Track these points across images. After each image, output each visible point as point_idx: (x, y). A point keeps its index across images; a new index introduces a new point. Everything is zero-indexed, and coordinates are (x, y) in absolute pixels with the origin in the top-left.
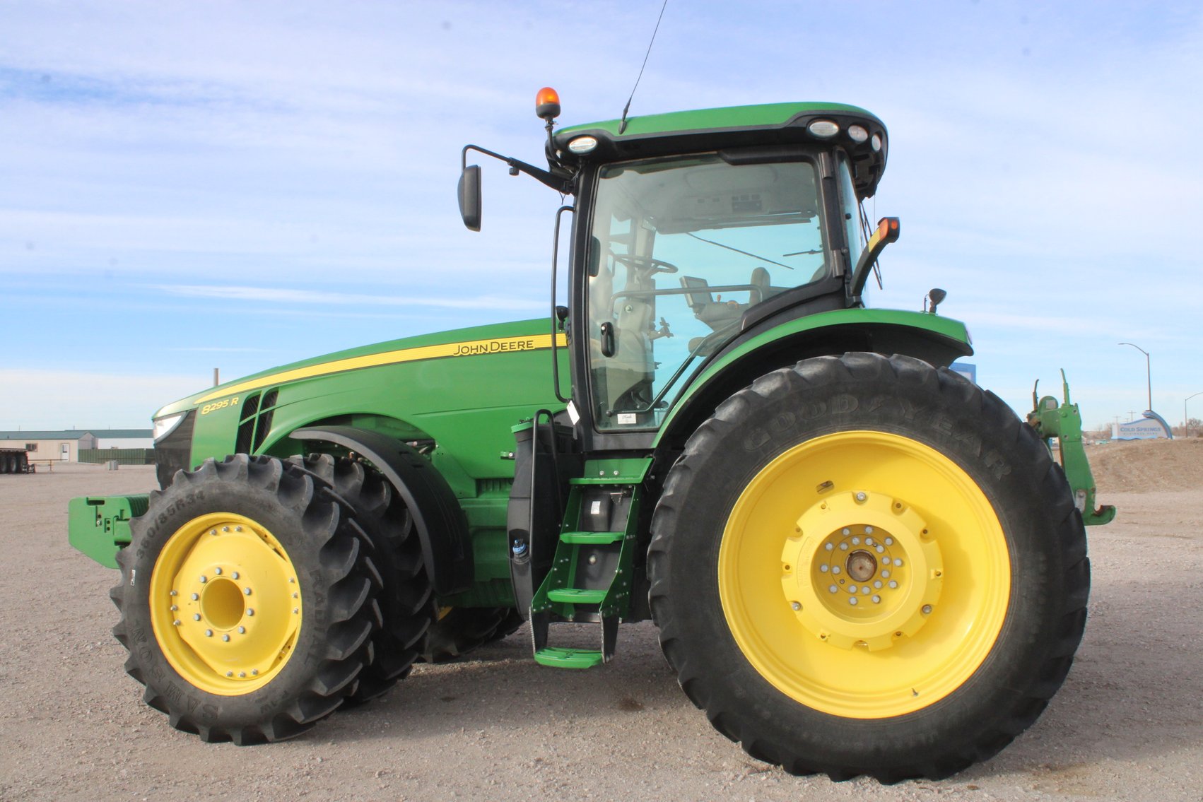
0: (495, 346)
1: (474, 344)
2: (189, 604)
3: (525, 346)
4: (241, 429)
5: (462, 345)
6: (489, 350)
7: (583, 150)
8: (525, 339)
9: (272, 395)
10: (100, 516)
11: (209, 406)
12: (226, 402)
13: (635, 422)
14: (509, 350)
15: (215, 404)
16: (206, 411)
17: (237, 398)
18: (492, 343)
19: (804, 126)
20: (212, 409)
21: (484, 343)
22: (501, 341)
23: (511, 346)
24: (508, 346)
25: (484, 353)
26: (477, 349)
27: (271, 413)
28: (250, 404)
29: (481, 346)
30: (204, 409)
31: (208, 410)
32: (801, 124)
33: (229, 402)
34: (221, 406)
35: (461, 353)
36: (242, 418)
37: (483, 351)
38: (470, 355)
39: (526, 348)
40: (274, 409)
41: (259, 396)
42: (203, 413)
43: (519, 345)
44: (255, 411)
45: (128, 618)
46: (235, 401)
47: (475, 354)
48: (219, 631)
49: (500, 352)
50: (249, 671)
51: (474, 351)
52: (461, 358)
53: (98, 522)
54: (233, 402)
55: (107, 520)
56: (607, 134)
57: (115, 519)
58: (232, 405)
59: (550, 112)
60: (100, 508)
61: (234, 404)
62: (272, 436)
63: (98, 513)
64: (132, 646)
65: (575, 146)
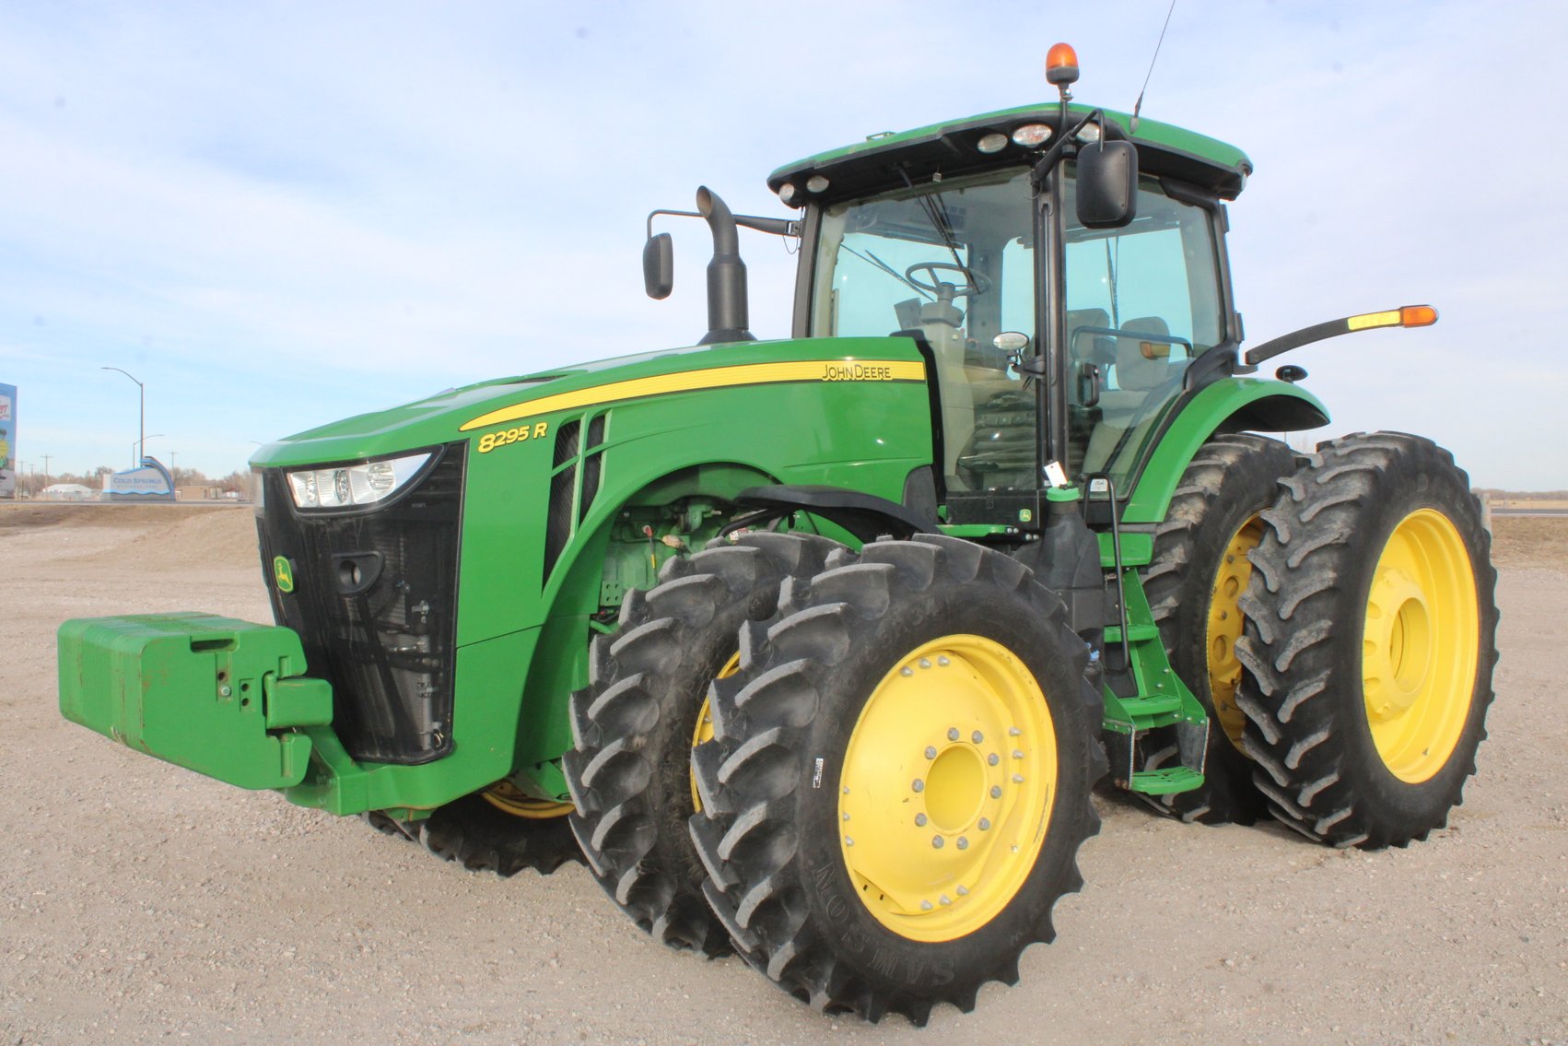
0: (860, 371)
2: (906, 800)
3: (884, 374)
4: (554, 482)
5: (831, 365)
6: (856, 376)
8: (883, 364)
9: (599, 422)
10: (223, 676)
11: (493, 437)
12: (524, 430)
13: (1106, 490)
14: (871, 378)
15: (503, 433)
16: (486, 447)
17: (545, 425)
18: (857, 366)
20: (497, 444)
21: (849, 365)
23: (872, 373)
24: (870, 372)
25: (850, 380)
26: (845, 373)
27: (599, 457)
28: (566, 437)
29: (847, 370)
30: (483, 443)
31: (492, 445)
33: (531, 430)
34: (515, 436)
35: (829, 377)
36: (556, 464)
37: (849, 377)
38: (837, 381)
39: (885, 379)
40: (603, 450)
41: (578, 423)
42: (481, 449)
43: (879, 373)
44: (574, 452)
45: (806, 851)
46: (541, 428)
47: (844, 380)
49: (864, 380)
51: (843, 376)
52: (830, 384)
53: (224, 689)
54: (537, 431)
55: (243, 683)
56: (1118, 127)
57: (270, 678)
58: (535, 436)
59: (1062, 77)
60: (226, 658)
61: (539, 433)
62: (608, 498)
63: (221, 669)
64: (810, 901)
65: (1082, 131)
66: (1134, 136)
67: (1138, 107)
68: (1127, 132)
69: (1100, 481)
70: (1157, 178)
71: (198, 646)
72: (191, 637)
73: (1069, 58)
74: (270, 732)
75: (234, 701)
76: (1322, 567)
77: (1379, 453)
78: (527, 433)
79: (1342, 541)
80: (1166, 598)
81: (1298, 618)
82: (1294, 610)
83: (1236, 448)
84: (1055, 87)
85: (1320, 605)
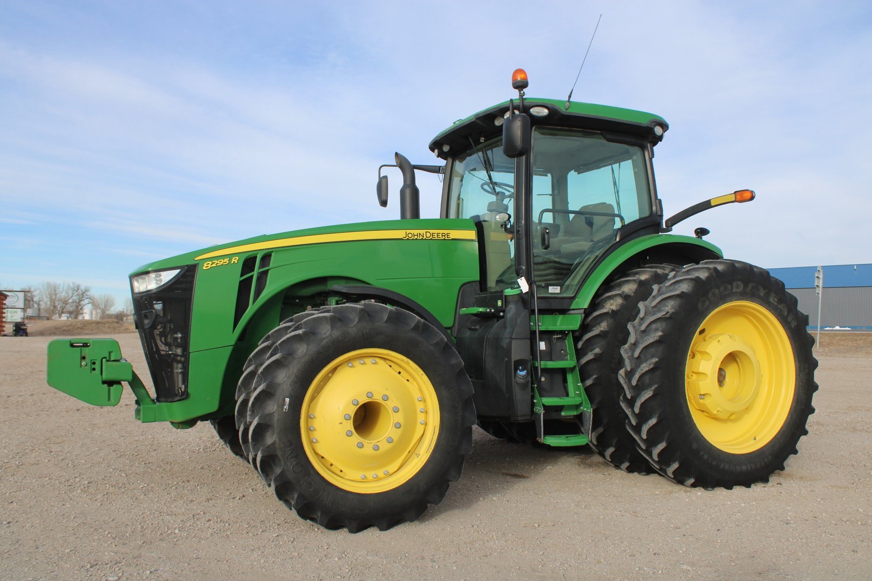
0: (428, 235)
1: (416, 232)
2: (341, 423)
3: (446, 236)
4: (241, 283)
5: (408, 231)
6: (425, 237)
7: (539, 115)
8: (446, 232)
9: (267, 257)
10: (84, 358)
11: (211, 263)
12: (226, 260)
13: (559, 292)
14: (436, 238)
15: (216, 261)
16: (206, 267)
17: (237, 258)
18: (426, 232)
19: (653, 127)
20: (213, 266)
21: (422, 232)
22: (432, 231)
23: (437, 235)
24: (436, 235)
25: (422, 239)
26: (417, 235)
27: (266, 272)
28: (249, 263)
29: (420, 234)
30: (205, 265)
31: (210, 266)
32: (653, 125)
33: (230, 261)
34: (222, 263)
35: (407, 237)
36: (242, 275)
37: (421, 237)
38: (413, 239)
39: (446, 238)
40: (269, 269)
41: (256, 257)
42: (204, 268)
43: (442, 236)
44: (253, 270)
45: (280, 440)
46: (235, 260)
47: (416, 239)
48: (368, 443)
49: (431, 239)
50: (380, 473)
51: (416, 237)
52: (408, 241)
53: (84, 363)
54: (233, 260)
55: (93, 361)
56: (556, 107)
57: (104, 360)
58: (232, 263)
59: (521, 85)
60: (86, 351)
61: (234, 262)
62: (270, 290)
63: (83, 355)
64: (282, 463)
65: (534, 111)
66: (568, 111)
67: (570, 97)
68: (563, 109)
69: (556, 287)
70: (599, 132)
71: (74, 345)
72: (70, 341)
73: (523, 76)
74: (104, 382)
75: (88, 368)
76: (656, 330)
77: (705, 270)
78: (228, 262)
79: (668, 316)
80: (595, 349)
81: (643, 357)
82: (640, 353)
83: (649, 271)
84: (517, 91)
85: (652, 350)
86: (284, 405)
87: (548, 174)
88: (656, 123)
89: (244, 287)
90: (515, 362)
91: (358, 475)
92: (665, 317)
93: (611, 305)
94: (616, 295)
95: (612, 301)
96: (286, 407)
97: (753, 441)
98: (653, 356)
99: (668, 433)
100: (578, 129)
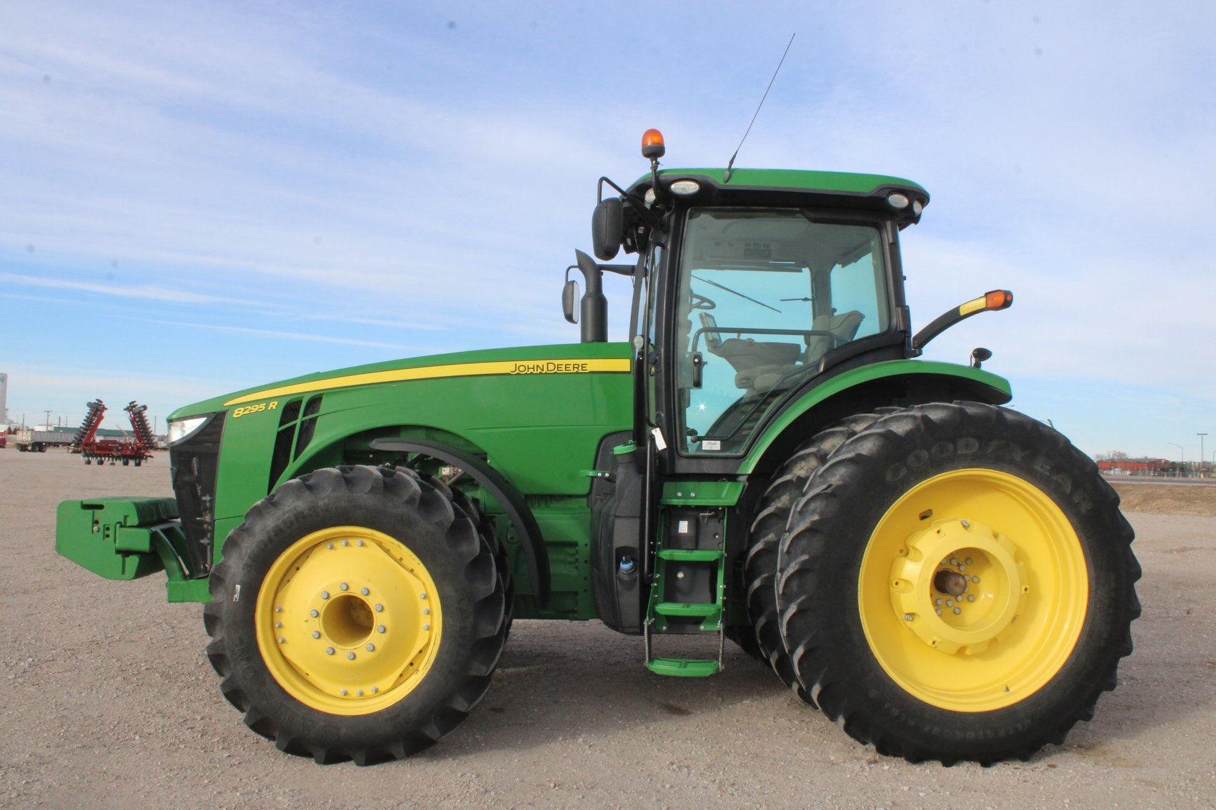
0: (551, 367)
1: (531, 363)
2: (307, 621)
3: (580, 368)
4: (280, 434)
5: (519, 363)
6: (545, 370)
7: (685, 193)
8: (580, 361)
9: (315, 401)
10: (97, 522)
11: (243, 409)
12: (262, 406)
13: (719, 449)
14: (564, 371)
15: (249, 408)
16: (237, 414)
17: (276, 403)
18: (548, 364)
19: (885, 196)
20: (245, 413)
21: (540, 363)
22: (557, 362)
23: (566, 367)
24: (564, 367)
25: (541, 373)
26: (534, 368)
27: (313, 421)
28: (291, 409)
29: (538, 366)
30: (236, 412)
31: (241, 413)
32: (882, 194)
33: (267, 406)
34: (256, 409)
35: (517, 371)
36: (281, 424)
37: (539, 371)
38: (526, 374)
39: (581, 371)
40: (317, 417)
41: (301, 402)
42: (235, 416)
43: (574, 368)
44: (296, 418)
45: (228, 636)
46: (273, 405)
47: (532, 373)
48: (341, 649)
49: (556, 373)
50: (368, 690)
51: (531, 371)
52: (516, 376)
53: (95, 528)
54: (271, 406)
55: (106, 527)
56: (710, 181)
57: (117, 525)
58: (269, 409)
59: (654, 152)
60: (98, 513)
61: (272, 408)
62: (318, 442)
63: (96, 519)
64: (232, 666)
65: (676, 188)
66: (730, 183)
67: (731, 162)
68: (720, 182)
69: (713, 442)
70: (798, 209)
71: (86, 507)
72: (82, 502)
73: (656, 139)
74: (118, 552)
75: (101, 535)
76: (814, 512)
77: (910, 420)
78: (264, 407)
79: (829, 491)
82: (790, 546)
84: (648, 160)
85: (803, 543)
86: (234, 593)
87: (803, 269)
88: (890, 190)
89: (283, 441)
90: (618, 549)
91: (338, 690)
92: (825, 493)
93: (801, 469)
94: (809, 455)
95: (803, 464)
96: (237, 596)
97: (1002, 693)
98: (803, 552)
99: (825, 670)
100: (762, 208)
